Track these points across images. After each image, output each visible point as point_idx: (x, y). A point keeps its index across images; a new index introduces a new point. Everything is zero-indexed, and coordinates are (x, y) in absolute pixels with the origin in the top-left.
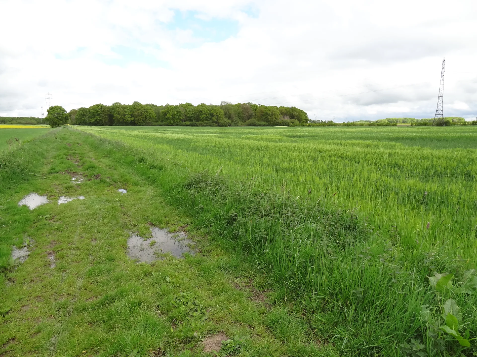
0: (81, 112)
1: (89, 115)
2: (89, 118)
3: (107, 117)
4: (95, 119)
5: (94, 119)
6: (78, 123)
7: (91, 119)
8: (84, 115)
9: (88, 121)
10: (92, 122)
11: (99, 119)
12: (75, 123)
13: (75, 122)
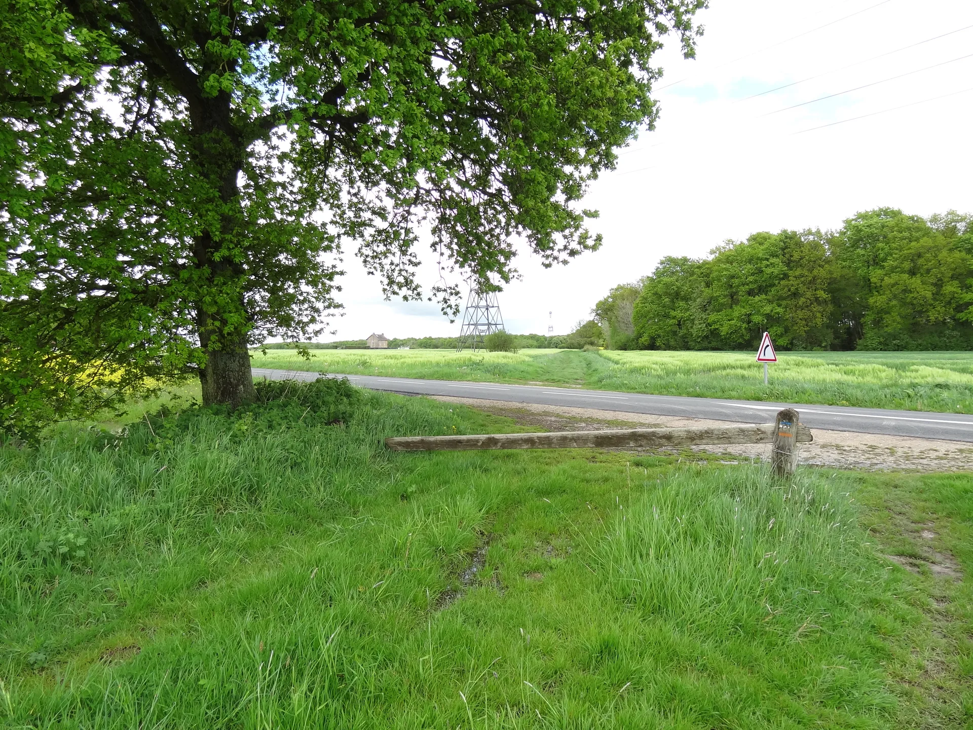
0: (666, 279)
1: (707, 292)
2: (704, 308)
3: (822, 294)
4: (743, 311)
5: (736, 314)
6: (645, 339)
7: (713, 317)
8: (676, 295)
9: (697, 329)
10: (724, 330)
11: (767, 309)
12: (632, 336)
13: (631, 332)
